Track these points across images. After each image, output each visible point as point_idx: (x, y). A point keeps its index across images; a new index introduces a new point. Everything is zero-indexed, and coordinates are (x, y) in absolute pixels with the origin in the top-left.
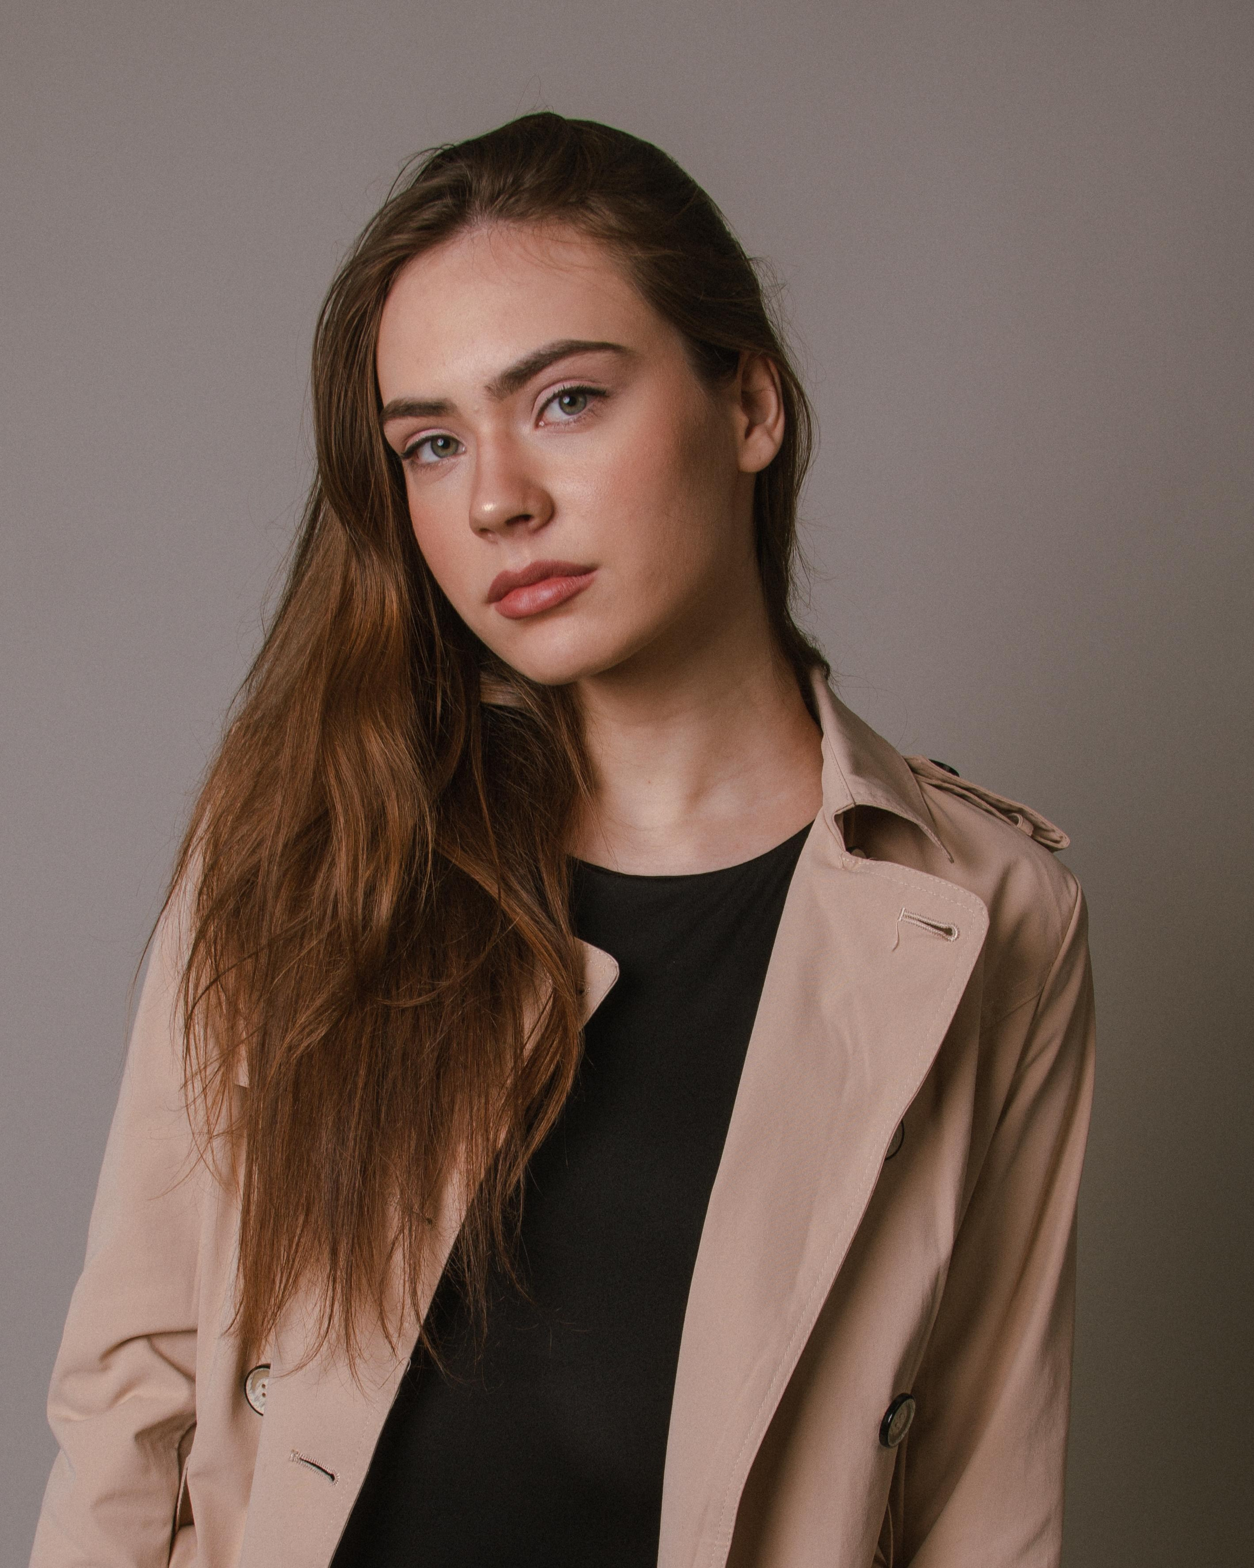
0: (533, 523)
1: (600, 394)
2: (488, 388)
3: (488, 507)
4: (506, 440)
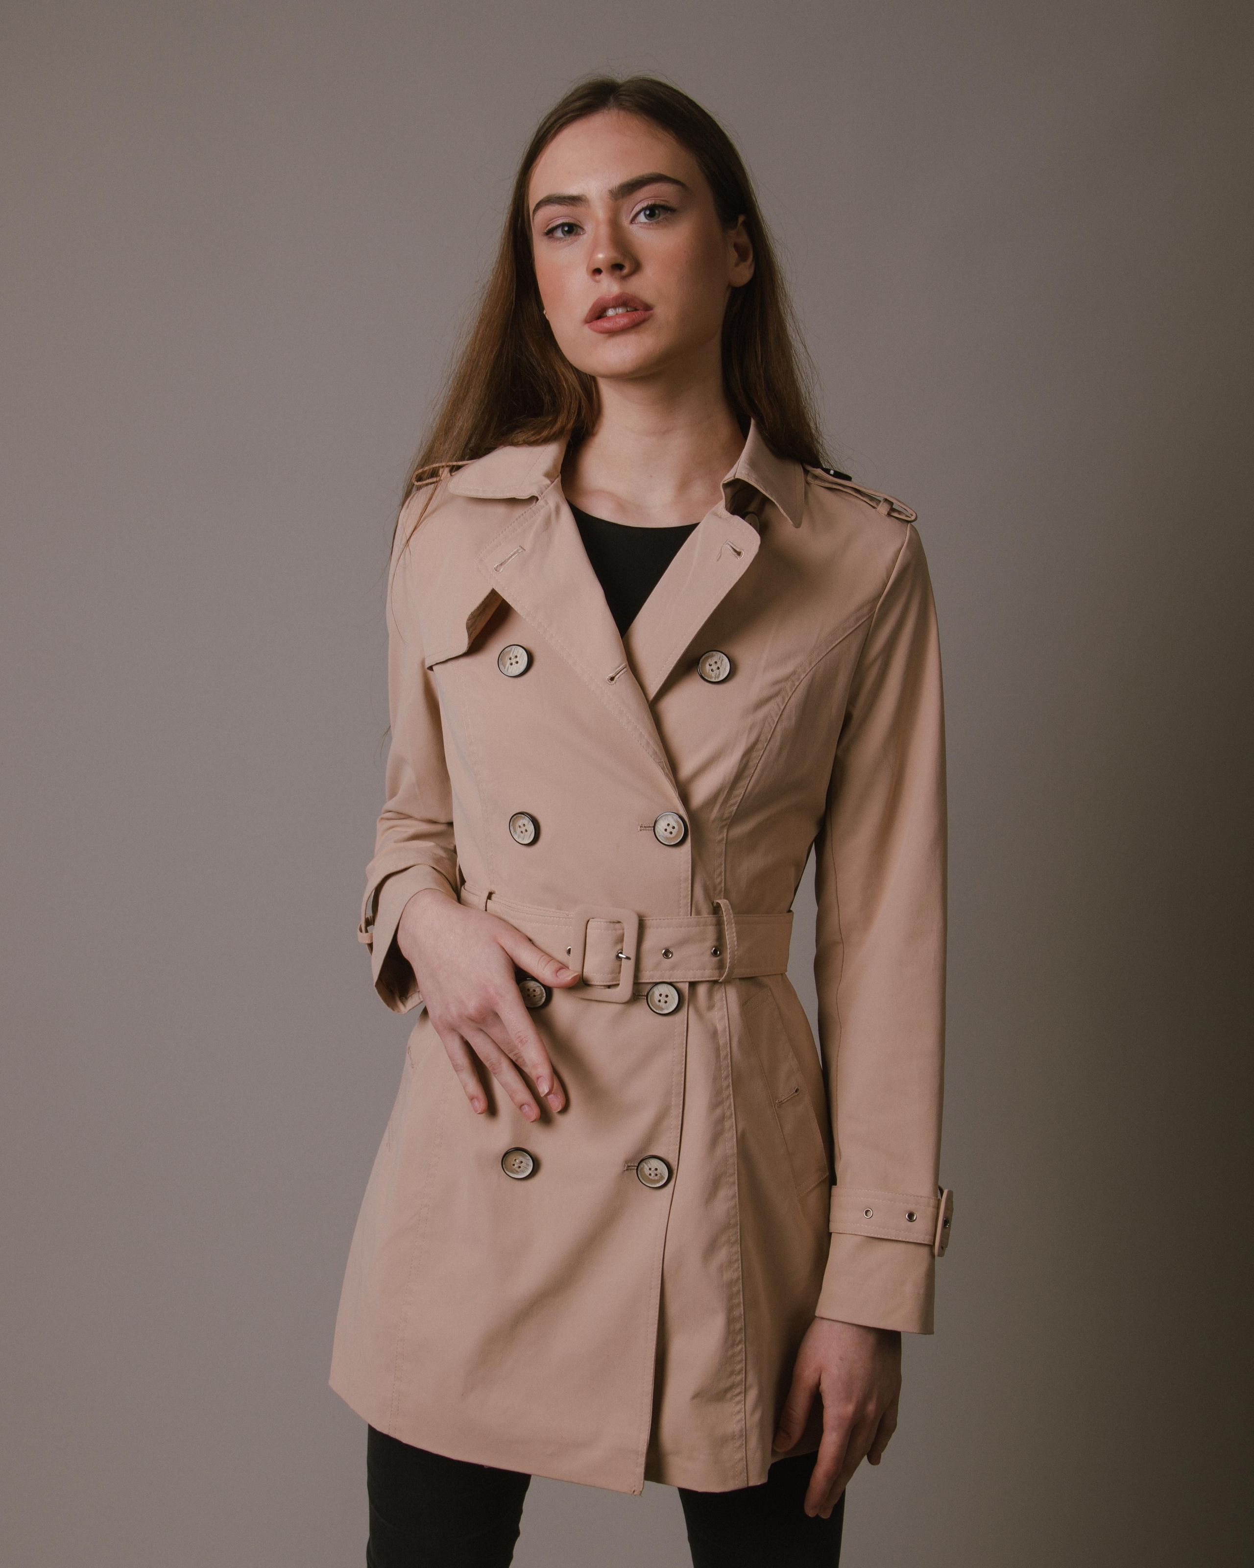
0: (627, 271)
1: (670, 210)
4: (615, 224)
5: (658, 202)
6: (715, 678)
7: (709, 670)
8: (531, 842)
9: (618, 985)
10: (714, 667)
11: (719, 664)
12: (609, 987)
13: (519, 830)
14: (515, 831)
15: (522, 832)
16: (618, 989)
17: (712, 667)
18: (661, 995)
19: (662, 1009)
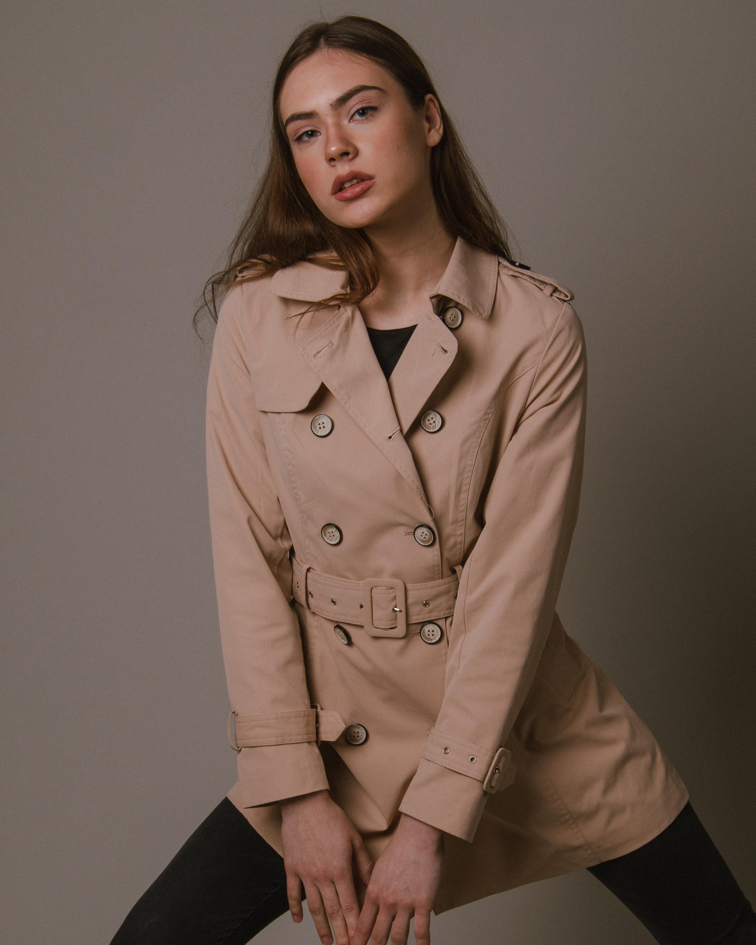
0: (350, 156)
1: (374, 109)
2: (331, 105)
3: (333, 149)
4: (338, 126)
5: (364, 105)
6: (433, 429)
7: (428, 424)
8: (338, 543)
9: (396, 627)
10: (431, 422)
11: (434, 420)
12: (392, 628)
13: (328, 535)
14: (325, 535)
15: (330, 536)
16: (397, 629)
17: (430, 422)
18: (429, 631)
19: (431, 640)
